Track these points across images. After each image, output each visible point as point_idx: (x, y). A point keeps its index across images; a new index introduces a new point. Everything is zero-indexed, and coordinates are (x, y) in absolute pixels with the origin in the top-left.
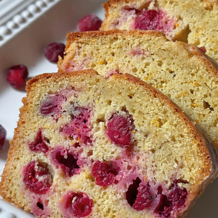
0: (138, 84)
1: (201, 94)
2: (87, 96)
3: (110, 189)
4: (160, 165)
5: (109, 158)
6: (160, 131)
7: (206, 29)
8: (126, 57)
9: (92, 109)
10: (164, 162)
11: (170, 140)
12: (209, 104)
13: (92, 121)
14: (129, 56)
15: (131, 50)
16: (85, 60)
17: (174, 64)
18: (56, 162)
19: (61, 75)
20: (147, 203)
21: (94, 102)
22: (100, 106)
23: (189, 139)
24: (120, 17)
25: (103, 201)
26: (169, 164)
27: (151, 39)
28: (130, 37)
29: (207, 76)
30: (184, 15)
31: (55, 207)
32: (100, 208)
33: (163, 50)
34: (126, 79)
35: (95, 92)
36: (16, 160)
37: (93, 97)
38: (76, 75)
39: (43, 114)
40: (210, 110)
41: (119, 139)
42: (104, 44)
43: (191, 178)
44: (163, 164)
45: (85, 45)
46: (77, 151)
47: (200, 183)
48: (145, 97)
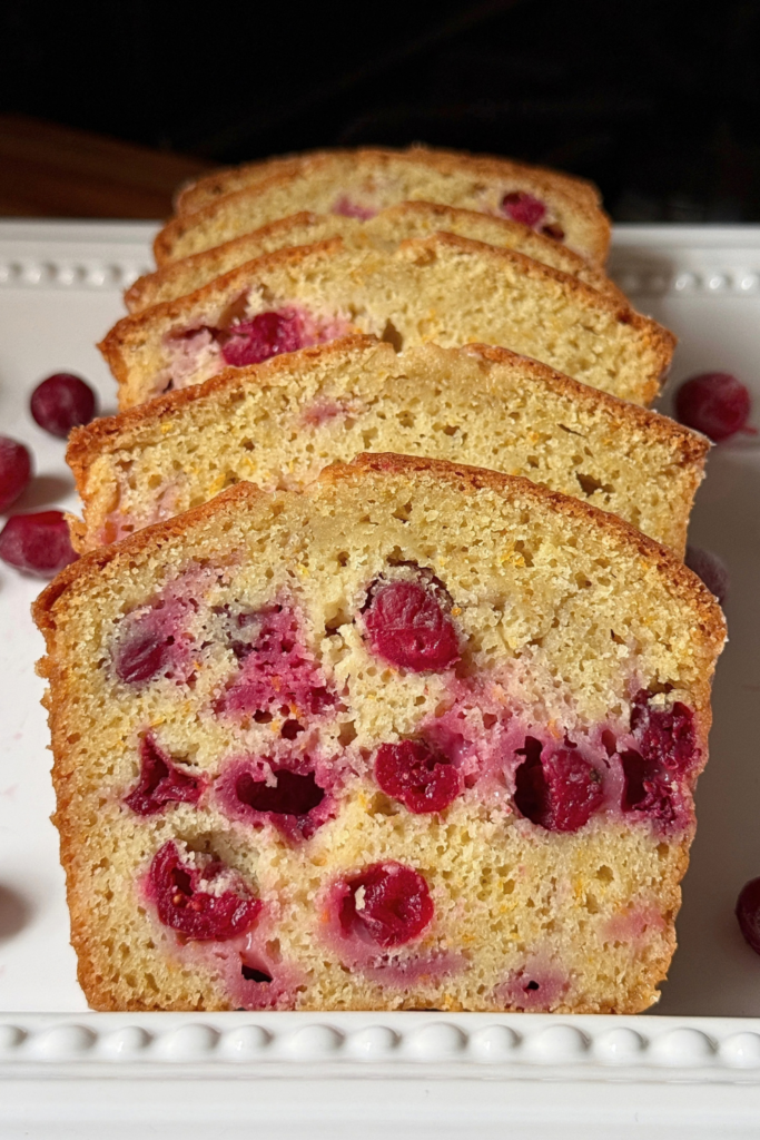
0: (412, 469)
1: (562, 457)
2: (263, 568)
3: (462, 809)
4: (578, 671)
5: (415, 721)
6: (532, 576)
7: (443, 316)
8: (294, 437)
9: (296, 598)
10: (584, 658)
11: (574, 588)
12: (596, 477)
13: (311, 637)
14: (303, 432)
15: (301, 412)
16: (161, 496)
17: (448, 405)
18: (249, 812)
19: (147, 539)
20: (594, 794)
21: (293, 576)
22: (317, 579)
23: (627, 562)
24: (168, 366)
25: (456, 857)
26: (601, 658)
27: (348, 362)
28: (282, 377)
29: (556, 405)
30: (364, 298)
31: (310, 952)
32: (456, 881)
33: (401, 377)
34: (367, 471)
35: (283, 545)
36: (98, 871)
37: (283, 564)
38: (198, 519)
39: (134, 682)
40: (606, 494)
41: (423, 651)
42: (206, 425)
43: (680, 668)
44: (586, 664)
45: (142, 451)
46: (303, 747)
47: (712, 668)
48: (448, 500)
